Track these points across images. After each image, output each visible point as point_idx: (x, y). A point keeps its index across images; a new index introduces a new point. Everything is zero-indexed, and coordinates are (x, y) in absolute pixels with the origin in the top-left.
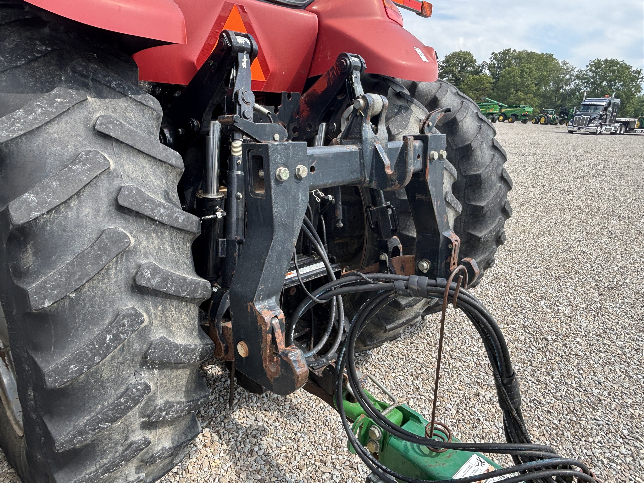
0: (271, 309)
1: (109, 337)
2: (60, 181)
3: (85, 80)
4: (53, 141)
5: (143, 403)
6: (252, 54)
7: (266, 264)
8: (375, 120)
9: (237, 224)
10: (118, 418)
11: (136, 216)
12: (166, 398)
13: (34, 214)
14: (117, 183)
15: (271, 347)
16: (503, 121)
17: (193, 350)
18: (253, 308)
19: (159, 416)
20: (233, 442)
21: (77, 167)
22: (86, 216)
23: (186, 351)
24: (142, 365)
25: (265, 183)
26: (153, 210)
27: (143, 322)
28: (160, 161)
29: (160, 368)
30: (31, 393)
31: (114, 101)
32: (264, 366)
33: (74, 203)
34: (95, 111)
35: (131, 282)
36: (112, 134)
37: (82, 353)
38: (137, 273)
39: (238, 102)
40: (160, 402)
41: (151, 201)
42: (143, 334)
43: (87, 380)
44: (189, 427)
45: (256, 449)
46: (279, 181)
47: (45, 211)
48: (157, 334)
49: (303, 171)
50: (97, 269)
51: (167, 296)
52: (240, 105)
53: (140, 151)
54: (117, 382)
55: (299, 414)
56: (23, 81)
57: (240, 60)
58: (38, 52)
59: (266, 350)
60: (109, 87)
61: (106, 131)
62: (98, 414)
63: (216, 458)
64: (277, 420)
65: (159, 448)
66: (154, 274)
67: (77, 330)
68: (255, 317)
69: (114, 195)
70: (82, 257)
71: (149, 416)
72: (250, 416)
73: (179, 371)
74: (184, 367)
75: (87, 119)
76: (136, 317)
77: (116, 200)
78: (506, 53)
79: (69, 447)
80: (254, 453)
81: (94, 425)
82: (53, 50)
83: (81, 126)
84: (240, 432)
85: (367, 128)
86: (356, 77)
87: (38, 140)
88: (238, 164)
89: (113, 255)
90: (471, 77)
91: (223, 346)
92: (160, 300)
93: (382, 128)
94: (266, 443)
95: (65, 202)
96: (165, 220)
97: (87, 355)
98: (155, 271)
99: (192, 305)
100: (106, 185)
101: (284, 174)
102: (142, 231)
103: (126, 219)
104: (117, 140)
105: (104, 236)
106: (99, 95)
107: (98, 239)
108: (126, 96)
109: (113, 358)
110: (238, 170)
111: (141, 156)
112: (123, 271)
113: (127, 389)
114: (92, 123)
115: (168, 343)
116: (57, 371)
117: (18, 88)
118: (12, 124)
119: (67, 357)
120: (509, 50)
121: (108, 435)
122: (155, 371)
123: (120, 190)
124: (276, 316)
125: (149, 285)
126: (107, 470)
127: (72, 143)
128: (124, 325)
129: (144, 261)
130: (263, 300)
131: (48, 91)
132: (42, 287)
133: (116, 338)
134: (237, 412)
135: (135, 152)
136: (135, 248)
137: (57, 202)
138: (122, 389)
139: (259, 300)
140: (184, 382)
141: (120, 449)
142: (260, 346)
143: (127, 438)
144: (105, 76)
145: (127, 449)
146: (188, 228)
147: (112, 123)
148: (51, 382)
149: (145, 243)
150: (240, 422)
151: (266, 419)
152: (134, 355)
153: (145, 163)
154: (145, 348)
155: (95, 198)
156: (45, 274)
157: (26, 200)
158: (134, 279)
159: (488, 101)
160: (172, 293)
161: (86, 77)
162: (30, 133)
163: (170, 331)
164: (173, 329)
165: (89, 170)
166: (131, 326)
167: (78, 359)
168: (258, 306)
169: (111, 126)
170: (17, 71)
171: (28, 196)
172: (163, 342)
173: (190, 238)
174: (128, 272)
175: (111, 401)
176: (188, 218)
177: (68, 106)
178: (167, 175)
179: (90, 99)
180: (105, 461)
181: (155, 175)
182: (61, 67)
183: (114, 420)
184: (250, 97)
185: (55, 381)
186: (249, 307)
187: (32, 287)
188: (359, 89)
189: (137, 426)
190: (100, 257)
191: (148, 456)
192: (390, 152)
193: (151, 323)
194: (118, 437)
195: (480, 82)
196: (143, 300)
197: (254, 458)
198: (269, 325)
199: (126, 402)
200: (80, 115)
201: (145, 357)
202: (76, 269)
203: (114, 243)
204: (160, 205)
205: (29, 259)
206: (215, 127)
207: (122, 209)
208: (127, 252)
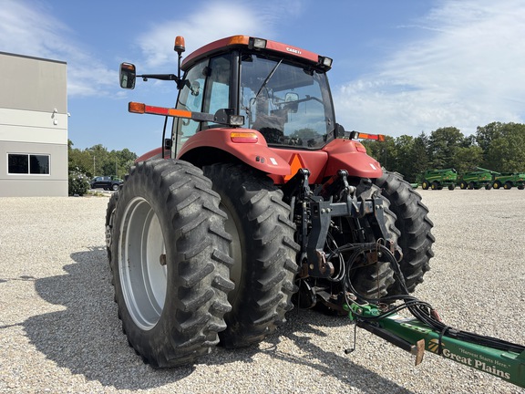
0: (321, 251)
1: (278, 255)
2: (266, 213)
4: (263, 203)
6: (308, 175)
7: (319, 238)
8: (352, 194)
11: (283, 223)
12: (289, 281)
13: (262, 221)
15: (322, 262)
16: (498, 188)
17: (296, 267)
18: (316, 251)
19: (286, 288)
21: (269, 209)
22: (272, 222)
23: (294, 266)
24: (284, 267)
25: (318, 214)
26: (286, 221)
31: (273, 192)
33: (269, 219)
34: (270, 195)
37: (272, 258)
38: (284, 238)
39: (305, 190)
40: (287, 281)
41: (285, 218)
42: (285, 257)
43: (272, 267)
46: (322, 213)
48: (288, 258)
49: (329, 210)
50: (275, 235)
53: (281, 205)
54: (278, 270)
57: (305, 178)
61: (273, 200)
66: (288, 240)
67: (270, 252)
68: (317, 253)
70: (272, 232)
71: (284, 285)
74: (293, 272)
75: (269, 197)
76: (284, 251)
77: (278, 218)
78: (491, 126)
79: (266, 289)
81: (272, 281)
83: (268, 199)
85: (349, 197)
86: (345, 177)
88: (305, 210)
89: (279, 232)
90: (460, 149)
93: (355, 197)
96: (289, 225)
98: (288, 238)
99: (295, 252)
100: (276, 214)
101: (324, 211)
102: (284, 227)
103: (280, 224)
104: (276, 202)
105: (276, 227)
108: (275, 190)
110: (305, 212)
112: (281, 237)
113: (281, 272)
115: (291, 261)
118: (255, 199)
120: (494, 124)
122: (287, 270)
123: (279, 215)
124: (323, 254)
125: (287, 242)
126: (271, 303)
127: (267, 203)
128: (281, 253)
129: (285, 235)
132: (264, 239)
137: (266, 218)
138: (279, 272)
139: (318, 248)
140: (292, 277)
141: (276, 295)
142: (318, 264)
143: (278, 292)
145: (278, 296)
146: (294, 228)
149: (284, 231)
152: (282, 263)
153: (282, 209)
154: (285, 261)
155: (274, 218)
156: (264, 236)
157: (260, 217)
158: (283, 240)
159: (479, 170)
160: (291, 246)
162: (258, 201)
164: (291, 257)
165: (272, 210)
166: (283, 253)
169: (274, 198)
172: (289, 261)
173: (294, 231)
176: (294, 225)
177: (265, 194)
179: (268, 192)
181: (285, 212)
184: (309, 188)
186: (314, 251)
187: (262, 239)
188: (346, 183)
189: (280, 289)
190: (276, 232)
192: (358, 205)
193: (286, 254)
194: (276, 291)
195: (470, 153)
196: (285, 246)
198: (321, 256)
200: (267, 196)
201: (285, 264)
202: (271, 235)
203: (279, 229)
205: (259, 232)
206: (294, 198)
207: (279, 221)
208: (281, 233)
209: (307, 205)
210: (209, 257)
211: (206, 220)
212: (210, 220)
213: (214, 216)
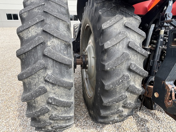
0: (171, 85)
1: (121, 80)
2: (116, 39)
3: (123, 13)
4: (115, 29)
5: (124, 100)
7: (172, 70)
9: (158, 56)
10: (118, 102)
11: (132, 50)
12: (130, 101)
13: (109, 47)
14: (128, 40)
15: (169, 97)
17: (140, 91)
18: (164, 83)
19: (127, 105)
20: (137, 120)
21: (120, 35)
22: (120, 48)
23: (138, 90)
24: (126, 90)
26: (137, 48)
27: (129, 79)
28: (140, 35)
29: (130, 93)
30: (99, 89)
31: (129, 18)
32: (165, 102)
33: (118, 45)
34: (125, 21)
35: (128, 67)
36: (129, 27)
37: (114, 83)
38: (130, 65)
39: (166, 17)
40: (128, 102)
41: (137, 46)
42: (128, 82)
43: (113, 90)
44: (131, 112)
45: (145, 125)
47: (111, 46)
48: (132, 83)
50: (121, 62)
51: (136, 73)
52: (167, 18)
53: (135, 32)
54: (120, 93)
55: (160, 121)
56: (109, 14)
57: (169, 3)
58: (113, 6)
59: (167, 98)
60: (129, 14)
61: (128, 26)
62: (114, 99)
63: (132, 122)
64: (151, 119)
65: (124, 114)
66: (134, 67)
67: (113, 77)
68: (165, 86)
69: (127, 43)
70: (118, 58)
71: (125, 105)
72: (143, 115)
73: (135, 95)
74: (136, 95)
75: (123, 23)
76: (128, 77)
77: (128, 45)
79: (106, 105)
80: (144, 126)
81: (113, 101)
82: (116, 5)
83: (121, 25)
84: (140, 118)
87: (112, 28)
88: (162, 37)
89: (125, 59)
91: (147, 92)
92: (134, 74)
94: (148, 125)
95: (116, 44)
96: (140, 52)
97: (115, 84)
98: (135, 66)
99: (142, 78)
100: (126, 41)
102: (133, 54)
103: (129, 50)
104: (130, 28)
105: (124, 54)
106: (126, 17)
107: (122, 54)
108: (133, 16)
109: (120, 86)
110: (161, 39)
111: (135, 33)
112: (127, 64)
113: (122, 96)
114: (124, 24)
115: (134, 86)
116: (108, 86)
117: (108, 15)
118: (107, 24)
119: (110, 83)
121: (114, 106)
122: (129, 93)
123: (130, 42)
124: (173, 88)
125: (133, 69)
126: (112, 114)
127: (119, 29)
128: (125, 79)
129: (132, 62)
130: (168, 81)
131: (114, 16)
132: (108, 65)
133: (122, 81)
134: (139, 112)
135: (134, 32)
136: (130, 58)
137: (114, 44)
138: (121, 95)
139: (167, 81)
140: (135, 99)
141: (116, 110)
142: (165, 96)
143: (118, 108)
144: (128, 11)
145: (118, 111)
146: (145, 55)
147: (130, 24)
148: (106, 88)
149: (133, 58)
150: (139, 115)
151: (148, 118)
152: (125, 87)
153: (136, 35)
154: (128, 86)
155: (123, 44)
156: (109, 62)
157: (108, 43)
158: (129, 67)
160: (138, 73)
161: (123, 12)
162: (110, 26)
163: (135, 83)
164: (136, 83)
165: (123, 36)
166: (126, 79)
167: (113, 84)
168: (167, 83)
169: (129, 25)
170: (108, 11)
171: (108, 42)
172: (133, 86)
173: (145, 58)
174: (128, 65)
175: (117, 97)
176: (146, 52)
177: (119, 19)
178: (141, 39)
179: (124, 18)
180: (112, 112)
181: (138, 39)
182: (117, 10)
183: (117, 102)
184: (171, 15)
185: (107, 88)
186: (163, 83)
187: (106, 64)
189: (121, 106)
190: (122, 59)
191: (121, 115)
193: (131, 80)
194: (116, 107)
196: (130, 73)
197: (144, 128)
198: (170, 90)
199: (121, 99)
200: (121, 22)
201: (128, 88)
202: (116, 61)
203: (126, 56)
204: (139, 47)
205: (105, 57)
206: (153, 26)
207: (129, 47)
208: (128, 59)
209: (165, 33)
210: (42, 80)
211: (43, 44)
212: (49, 43)
213: (55, 40)
